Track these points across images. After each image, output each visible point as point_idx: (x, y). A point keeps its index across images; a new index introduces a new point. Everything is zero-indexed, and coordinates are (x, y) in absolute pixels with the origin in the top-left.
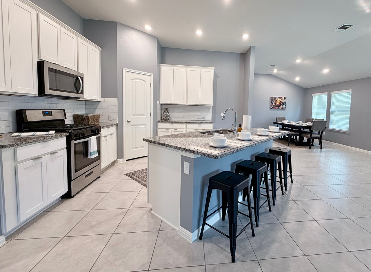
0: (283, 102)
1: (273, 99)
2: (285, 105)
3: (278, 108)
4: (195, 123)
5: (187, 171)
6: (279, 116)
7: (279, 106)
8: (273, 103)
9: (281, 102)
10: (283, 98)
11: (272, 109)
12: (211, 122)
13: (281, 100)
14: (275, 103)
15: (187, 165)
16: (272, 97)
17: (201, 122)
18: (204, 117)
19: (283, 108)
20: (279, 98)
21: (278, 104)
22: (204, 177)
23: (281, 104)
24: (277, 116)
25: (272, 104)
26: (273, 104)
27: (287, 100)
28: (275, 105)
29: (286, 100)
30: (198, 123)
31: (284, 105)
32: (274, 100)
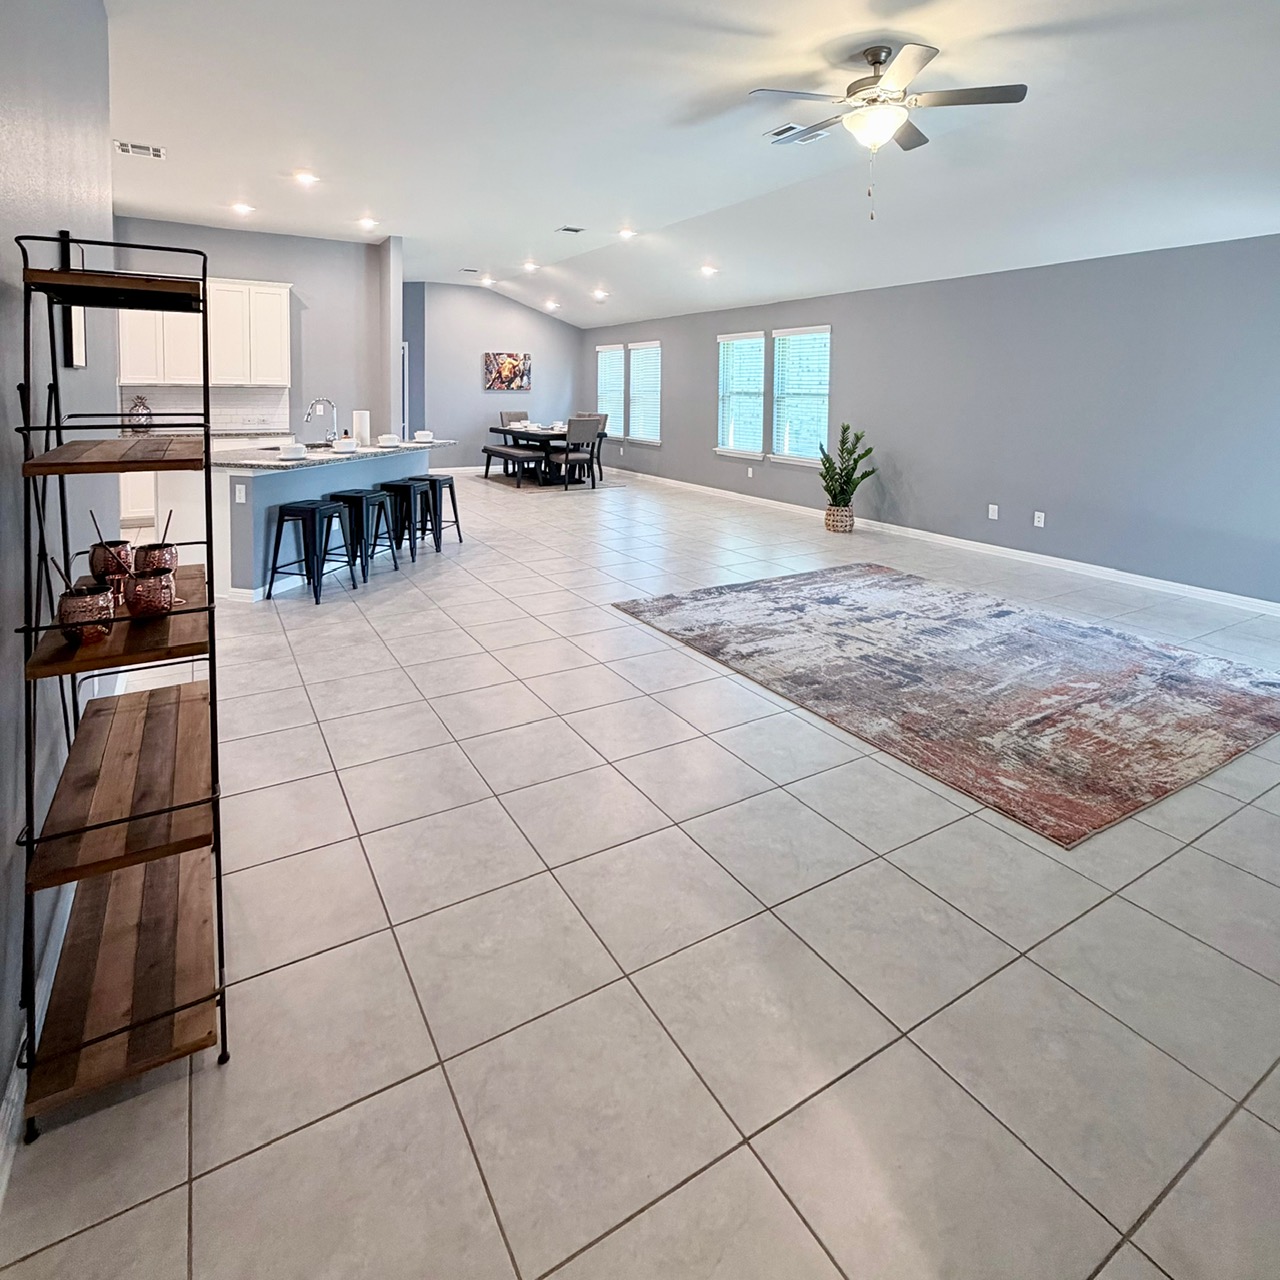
0: (522, 368)
1: (489, 360)
2: (529, 378)
3: (508, 387)
4: (237, 435)
5: (241, 498)
6: (509, 411)
7: (511, 381)
8: (491, 373)
9: (514, 367)
10: (522, 357)
11: (489, 388)
12: (288, 431)
13: (515, 363)
14: (499, 372)
15: (241, 489)
16: (487, 355)
17: (258, 432)
18: (265, 418)
19: (521, 387)
20: (510, 356)
21: (505, 373)
22: (270, 510)
23: (516, 374)
24: (505, 411)
25: (489, 376)
26: (493, 376)
27: (533, 363)
28: (498, 378)
29: (529, 362)
30: (247, 435)
31: (525, 378)
32: (494, 362)
